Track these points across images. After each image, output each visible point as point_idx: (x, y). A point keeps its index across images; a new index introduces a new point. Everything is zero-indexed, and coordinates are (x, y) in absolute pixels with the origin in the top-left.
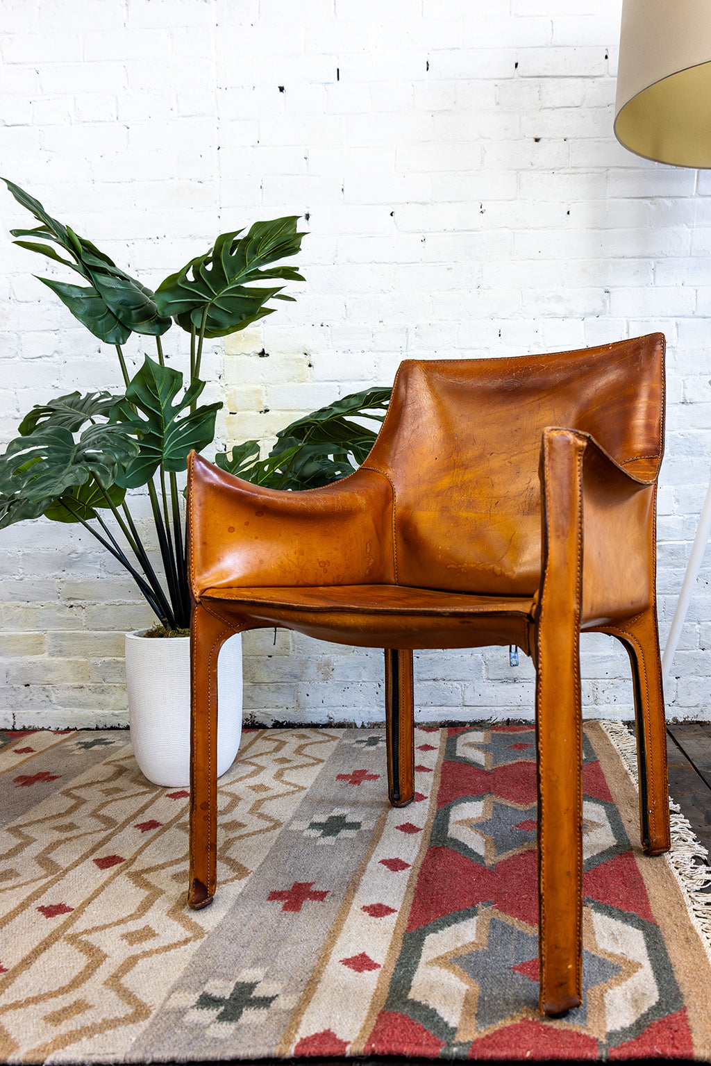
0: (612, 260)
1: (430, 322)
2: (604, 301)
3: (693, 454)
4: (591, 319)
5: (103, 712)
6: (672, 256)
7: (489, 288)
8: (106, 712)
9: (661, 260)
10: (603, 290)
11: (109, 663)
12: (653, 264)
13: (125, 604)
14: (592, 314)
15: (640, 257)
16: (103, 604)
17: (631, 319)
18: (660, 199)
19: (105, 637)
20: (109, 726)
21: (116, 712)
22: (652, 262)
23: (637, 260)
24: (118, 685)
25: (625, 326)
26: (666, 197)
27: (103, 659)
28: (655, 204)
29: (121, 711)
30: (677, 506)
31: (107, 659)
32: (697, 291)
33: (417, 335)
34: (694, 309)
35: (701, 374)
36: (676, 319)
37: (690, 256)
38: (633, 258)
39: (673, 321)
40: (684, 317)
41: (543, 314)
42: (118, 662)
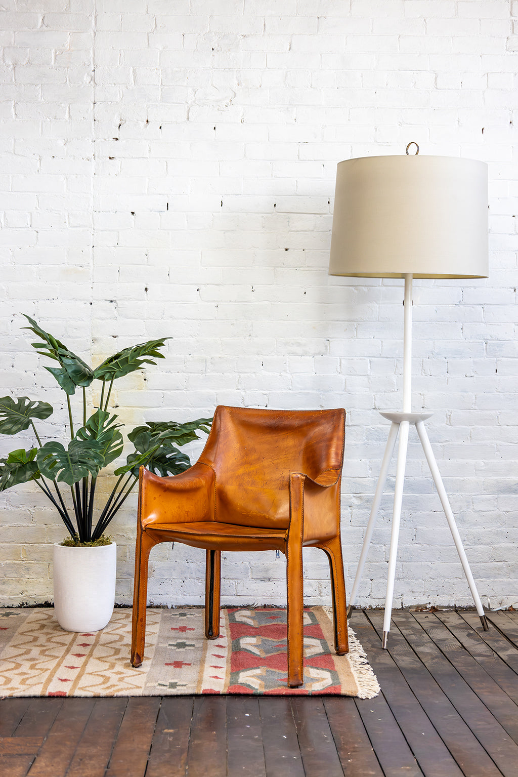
0: (331, 322)
1: (220, 356)
2: (326, 346)
3: (380, 440)
4: (318, 357)
5: (3, 596)
6: (368, 321)
7: (257, 337)
8: (5, 596)
9: (360, 323)
10: (326, 340)
11: (9, 564)
12: (356, 325)
13: (22, 526)
14: (319, 354)
15: (347, 321)
16: (7, 525)
17: (343, 358)
18: (360, 287)
19: (10, 548)
20: (6, 606)
21: (12, 597)
22: (355, 324)
23: (346, 322)
24: (14, 579)
25: (339, 362)
26: (363, 286)
27: (6, 562)
28: (357, 290)
29: (14, 596)
30: (370, 472)
31: (8, 562)
32: (382, 342)
33: (212, 363)
34: (381, 353)
35: (385, 392)
36: (370, 358)
37: (378, 321)
38: (343, 321)
39: (368, 360)
40: (374, 357)
41: (289, 353)
42: (15, 564)
